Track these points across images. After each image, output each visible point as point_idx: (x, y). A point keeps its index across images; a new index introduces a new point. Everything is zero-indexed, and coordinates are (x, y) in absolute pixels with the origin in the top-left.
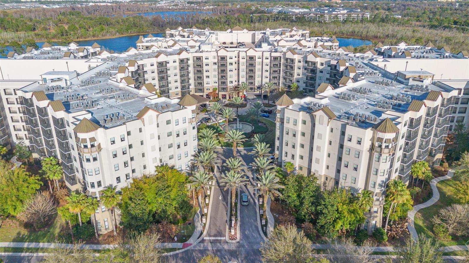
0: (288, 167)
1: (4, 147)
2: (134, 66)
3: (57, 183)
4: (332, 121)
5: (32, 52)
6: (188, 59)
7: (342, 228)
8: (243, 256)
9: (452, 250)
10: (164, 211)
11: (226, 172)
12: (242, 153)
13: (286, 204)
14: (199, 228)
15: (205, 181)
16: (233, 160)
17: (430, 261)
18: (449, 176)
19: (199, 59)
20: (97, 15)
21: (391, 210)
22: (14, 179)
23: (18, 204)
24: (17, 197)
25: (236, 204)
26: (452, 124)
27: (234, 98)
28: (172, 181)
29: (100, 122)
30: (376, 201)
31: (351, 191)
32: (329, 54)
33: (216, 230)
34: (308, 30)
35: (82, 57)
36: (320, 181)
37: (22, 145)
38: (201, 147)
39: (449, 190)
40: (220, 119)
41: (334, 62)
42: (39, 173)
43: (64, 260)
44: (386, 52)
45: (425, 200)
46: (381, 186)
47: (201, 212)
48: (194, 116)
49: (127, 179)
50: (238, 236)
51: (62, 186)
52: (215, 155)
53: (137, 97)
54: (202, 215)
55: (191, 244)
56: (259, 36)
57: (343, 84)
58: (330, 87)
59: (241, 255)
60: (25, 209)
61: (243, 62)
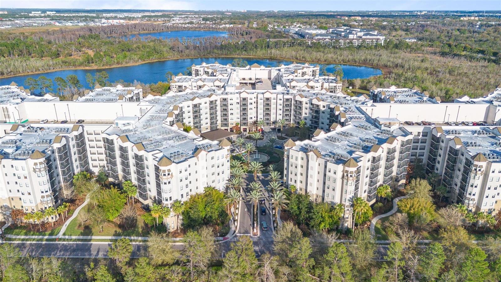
0: (292, 188)
2: (177, 110)
4: (319, 159)
6: (216, 101)
7: (325, 227)
8: (262, 245)
10: (211, 217)
12: (261, 178)
13: (290, 213)
14: (233, 228)
15: (237, 197)
16: (254, 183)
19: (225, 100)
25: (257, 213)
28: (215, 197)
29: (170, 158)
30: (347, 210)
31: (331, 204)
32: (331, 97)
33: (244, 229)
34: (318, 67)
36: (313, 198)
38: (233, 174)
40: (243, 150)
41: (332, 106)
45: (386, 212)
46: (349, 201)
47: (233, 219)
48: (228, 153)
49: (187, 195)
50: (259, 233)
51: (137, 201)
52: (243, 180)
53: (188, 139)
54: (234, 221)
55: (228, 238)
56: (274, 73)
57: (333, 128)
58: (322, 132)
61: (261, 102)
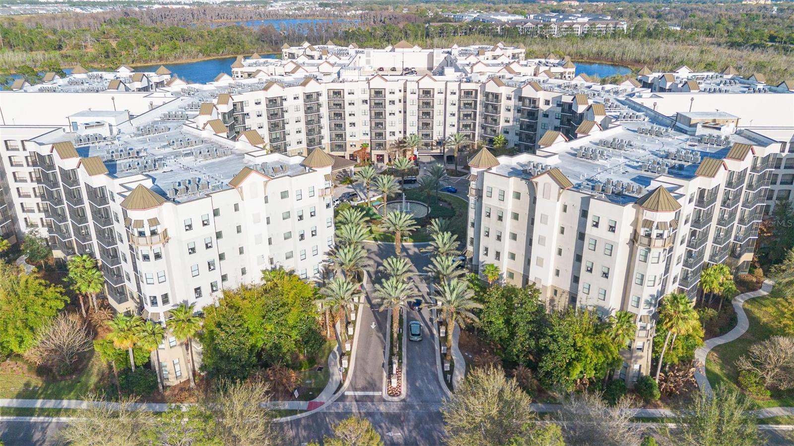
0: (489, 272)
1: (5, 239)
2: (227, 103)
3: (94, 299)
4: (566, 194)
5: (55, 81)
6: (319, 94)
7: (581, 376)
8: (412, 423)
9: (772, 416)
10: (277, 347)
11: (383, 280)
12: (411, 252)
13: (486, 336)
14: (337, 376)
15: (346, 295)
16: (395, 260)
17: (736, 430)
18: (764, 290)
19: (337, 93)
20: (167, 23)
21: (666, 346)
22: (19, 292)
23: (26, 333)
24: (25, 322)
25: (400, 336)
26: (770, 202)
27: (397, 160)
28: (291, 295)
29: (168, 192)
30: (640, 330)
31: (598, 312)
32: (559, 86)
33: (366, 379)
34: (523, 48)
35: (139, 90)
36: (545, 297)
37: (35, 235)
38: (340, 239)
39: (765, 314)
40: (374, 196)
41: (567, 99)
42: (63, 283)
43: (102, 426)
44: (656, 83)
45: (723, 332)
46: (649, 304)
47: (339, 349)
48: (328, 186)
49: (213, 291)
50: (404, 390)
51: (102, 305)
52: (364, 253)
53: (232, 153)
54: (342, 355)
55: (322, 404)
56: (439, 56)
57: (583, 133)
58: (561, 138)
59: (409, 421)
60: (39, 343)
61: (412, 98)
